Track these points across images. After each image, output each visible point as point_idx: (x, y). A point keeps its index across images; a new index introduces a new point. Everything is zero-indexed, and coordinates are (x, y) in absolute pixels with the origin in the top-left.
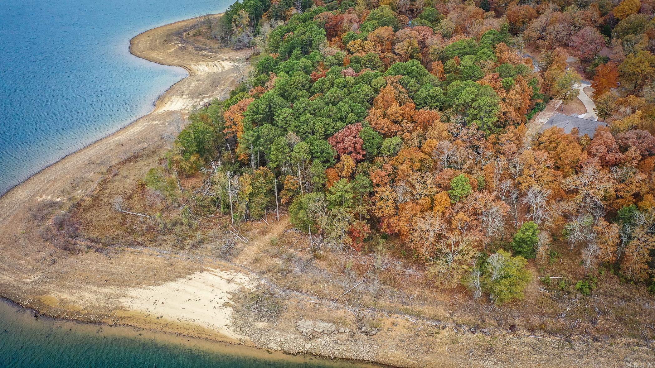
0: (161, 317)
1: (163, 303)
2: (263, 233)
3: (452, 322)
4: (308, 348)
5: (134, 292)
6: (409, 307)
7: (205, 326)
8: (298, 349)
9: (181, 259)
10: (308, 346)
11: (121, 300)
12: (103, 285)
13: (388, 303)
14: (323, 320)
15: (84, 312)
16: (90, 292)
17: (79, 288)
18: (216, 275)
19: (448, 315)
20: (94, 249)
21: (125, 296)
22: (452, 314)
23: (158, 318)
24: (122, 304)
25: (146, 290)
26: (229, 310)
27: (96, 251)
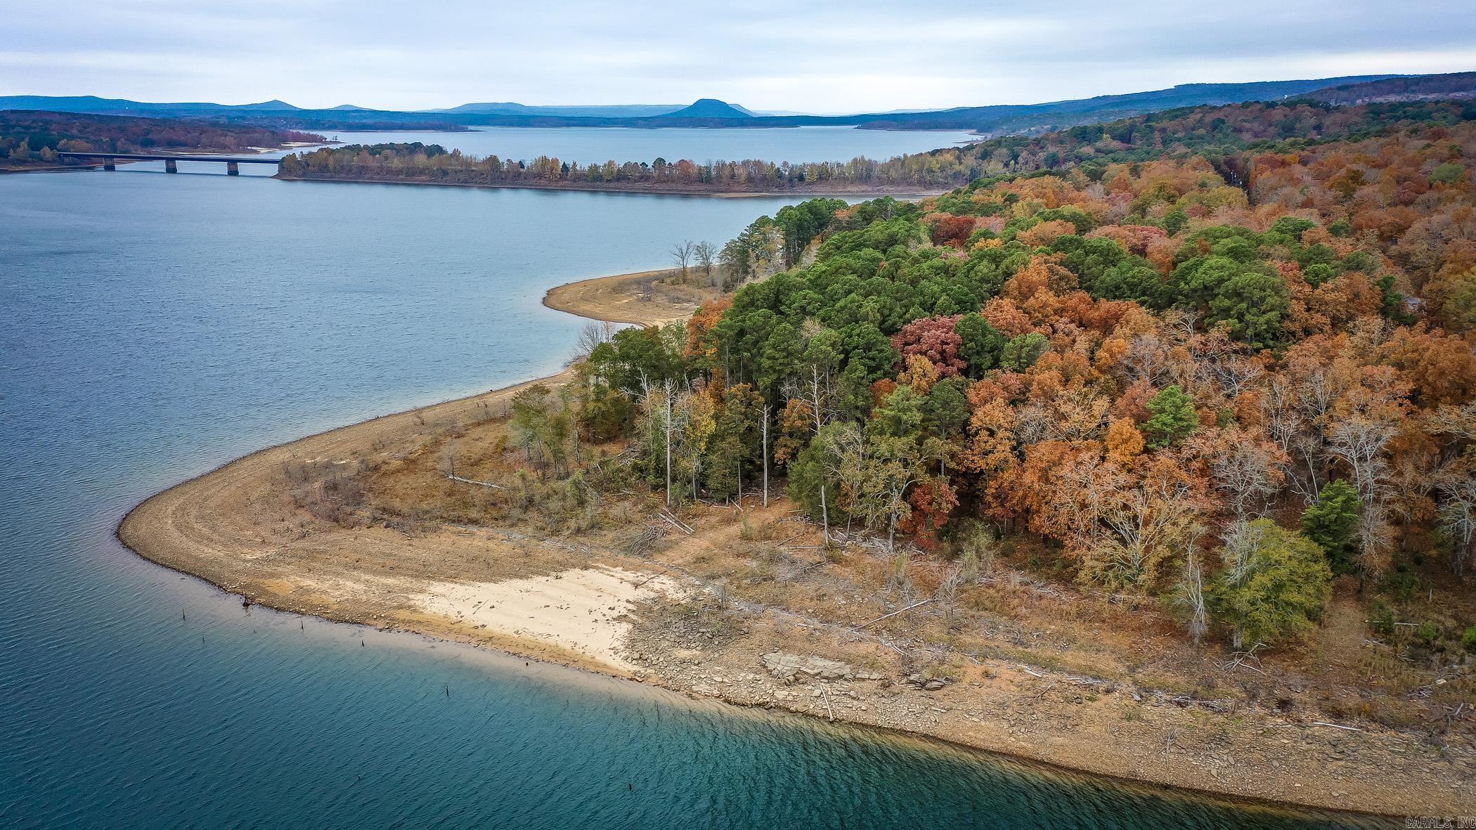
0: (483, 626)
1: (493, 607)
2: (729, 521)
3: (1130, 683)
4: (780, 697)
5: (437, 587)
6: (1029, 650)
7: (568, 647)
8: (757, 698)
9: (550, 548)
10: (781, 694)
11: (411, 596)
12: (387, 574)
13: (980, 641)
14: (825, 657)
15: (336, 607)
16: (357, 581)
17: (338, 574)
18: (613, 576)
19: (1122, 669)
20: (385, 523)
21: (422, 591)
22: (1132, 670)
23: (477, 628)
24: (412, 603)
25: (466, 587)
26: (625, 627)
27: (386, 527)
